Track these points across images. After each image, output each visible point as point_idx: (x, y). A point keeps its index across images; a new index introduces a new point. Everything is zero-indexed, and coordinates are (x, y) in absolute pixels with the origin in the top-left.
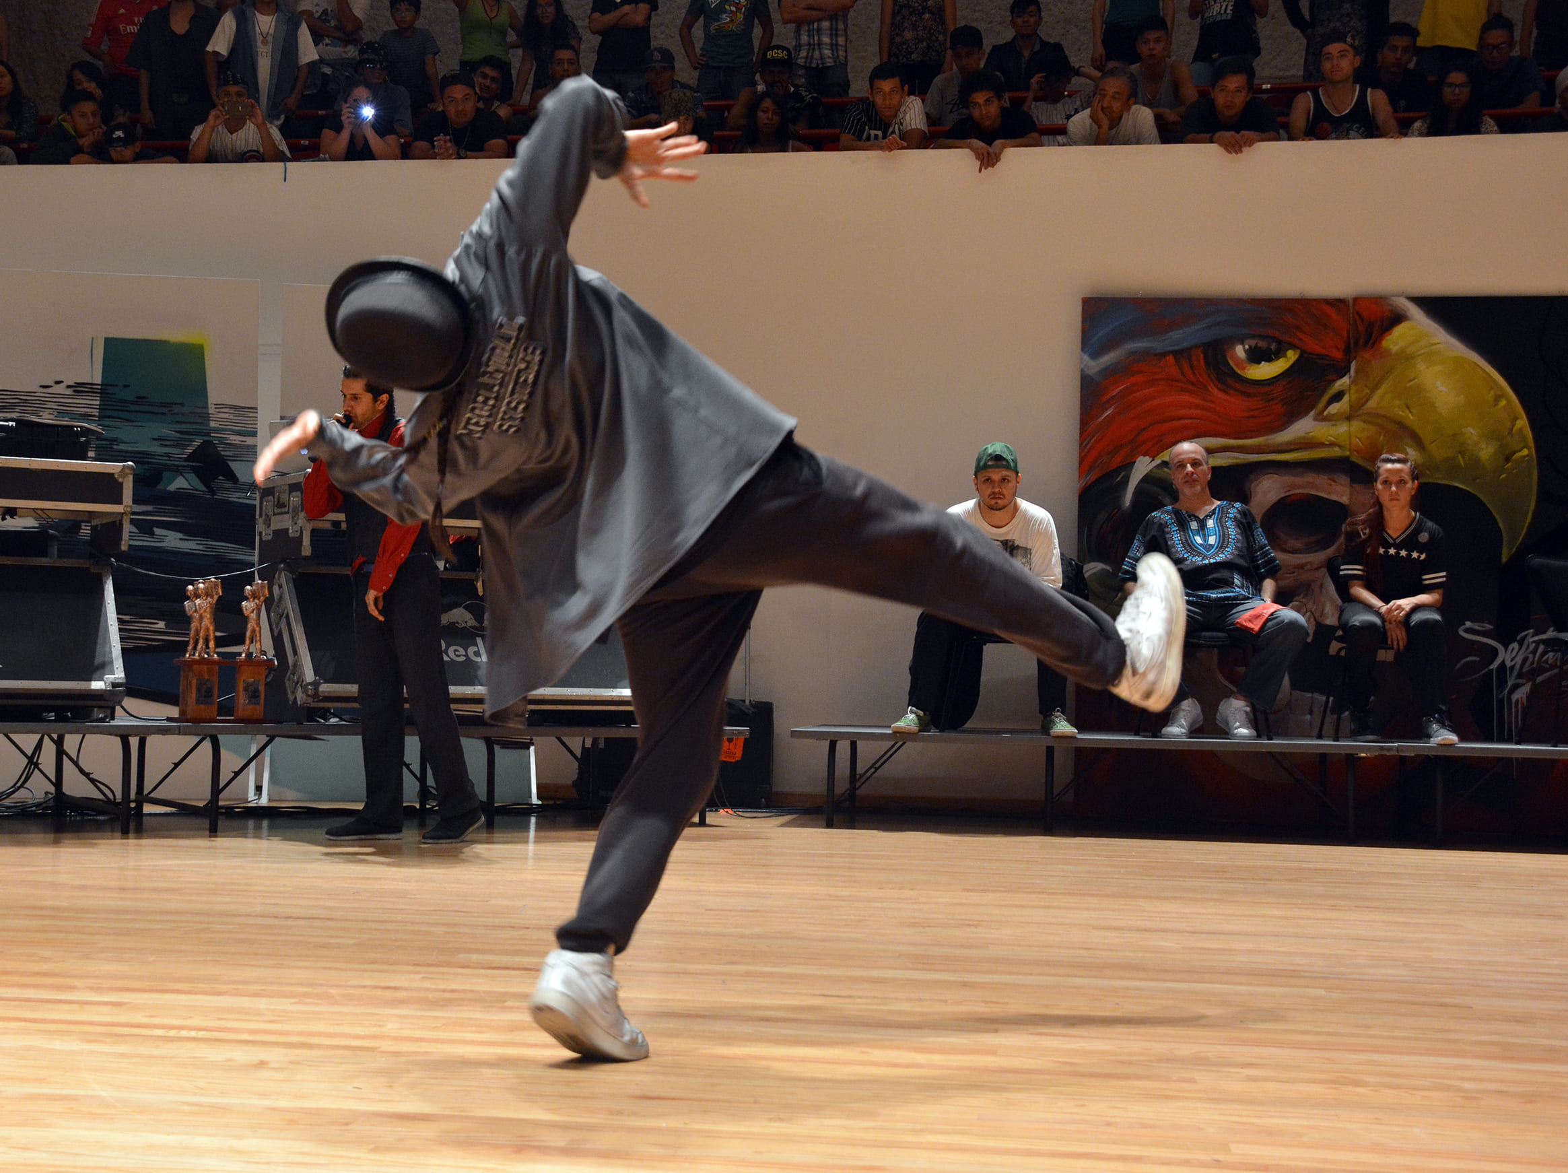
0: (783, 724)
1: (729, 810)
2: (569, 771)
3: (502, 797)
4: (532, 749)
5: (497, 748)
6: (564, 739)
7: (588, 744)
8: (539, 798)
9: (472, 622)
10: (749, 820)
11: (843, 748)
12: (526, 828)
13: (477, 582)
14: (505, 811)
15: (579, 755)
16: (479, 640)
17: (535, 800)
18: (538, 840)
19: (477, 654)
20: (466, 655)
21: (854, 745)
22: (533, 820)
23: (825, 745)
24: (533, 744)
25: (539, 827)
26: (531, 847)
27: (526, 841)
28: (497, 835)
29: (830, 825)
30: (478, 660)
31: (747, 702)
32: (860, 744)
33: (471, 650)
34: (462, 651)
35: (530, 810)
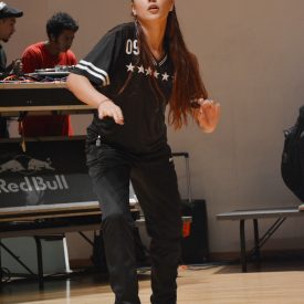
0: (213, 212)
1: (184, 266)
2: (87, 251)
3: (48, 270)
4: (64, 239)
5: (43, 242)
6: (84, 233)
7: (98, 234)
8: (71, 268)
9: (21, 168)
11: (249, 224)
13: (22, 144)
14: (49, 279)
15: (92, 240)
16: (26, 179)
17: (68, 270)
18: (72, 295)
19: (26, 187)
20: (19, 188)
21: (255, 222)
22: (68, 283)
23: (239, 222)
25: (72, 287)
26: (68, 300)
27: (64, 297)
28: (46, 295)
29: (245, 270)
31: (190, 201)
32: (259, 221)
33: (22, 185)
34: (16, 186)
35: (66, 276)
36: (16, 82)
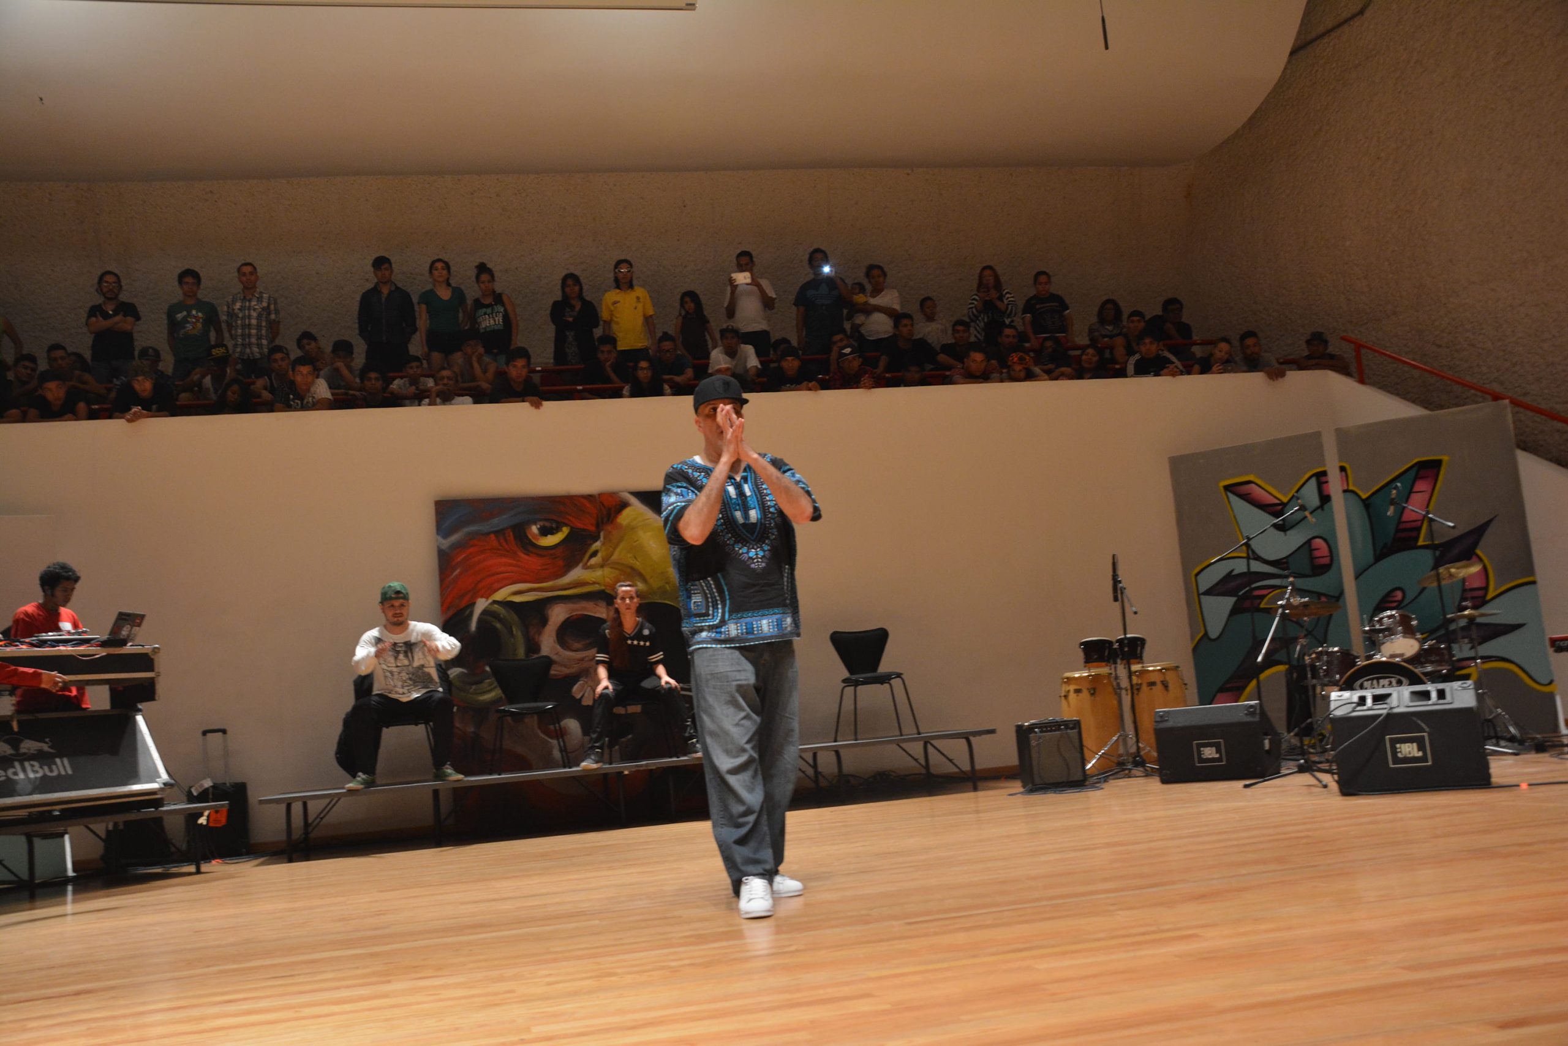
0: (255, 795)
1: (218, 860)
2: (95, 849)
3: (42, 872)
4: (66, 837)
5: (37, 842)
6: (91, 826)
7: (111, 827)
8: (74, 870)
9: (10, 751)
10: (233, 865)
11: (297, 808)
12: (64, 893)
13: (13, 721)
15: (103, 835)
16: (17, 764)
17: (70, 873)
18: (74, 901)
19: (16, 774)
20: (6, 776)
21: (305, 805)
22: (70, 888)
23: (283, 807)
24: (66, 833)
25: (75, 892)
26: (69, 907)
27: (65, 903)
28: (38, 904)
29: (291, 861)
30: (15, 777)
31: (228, 785)
32: (310, 804)
33: (10, 772)
34: (3, 773)
35: (67, 880)
36: (8, 649)
